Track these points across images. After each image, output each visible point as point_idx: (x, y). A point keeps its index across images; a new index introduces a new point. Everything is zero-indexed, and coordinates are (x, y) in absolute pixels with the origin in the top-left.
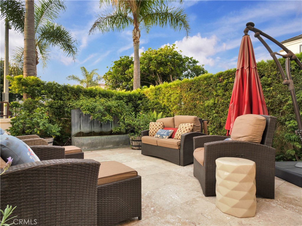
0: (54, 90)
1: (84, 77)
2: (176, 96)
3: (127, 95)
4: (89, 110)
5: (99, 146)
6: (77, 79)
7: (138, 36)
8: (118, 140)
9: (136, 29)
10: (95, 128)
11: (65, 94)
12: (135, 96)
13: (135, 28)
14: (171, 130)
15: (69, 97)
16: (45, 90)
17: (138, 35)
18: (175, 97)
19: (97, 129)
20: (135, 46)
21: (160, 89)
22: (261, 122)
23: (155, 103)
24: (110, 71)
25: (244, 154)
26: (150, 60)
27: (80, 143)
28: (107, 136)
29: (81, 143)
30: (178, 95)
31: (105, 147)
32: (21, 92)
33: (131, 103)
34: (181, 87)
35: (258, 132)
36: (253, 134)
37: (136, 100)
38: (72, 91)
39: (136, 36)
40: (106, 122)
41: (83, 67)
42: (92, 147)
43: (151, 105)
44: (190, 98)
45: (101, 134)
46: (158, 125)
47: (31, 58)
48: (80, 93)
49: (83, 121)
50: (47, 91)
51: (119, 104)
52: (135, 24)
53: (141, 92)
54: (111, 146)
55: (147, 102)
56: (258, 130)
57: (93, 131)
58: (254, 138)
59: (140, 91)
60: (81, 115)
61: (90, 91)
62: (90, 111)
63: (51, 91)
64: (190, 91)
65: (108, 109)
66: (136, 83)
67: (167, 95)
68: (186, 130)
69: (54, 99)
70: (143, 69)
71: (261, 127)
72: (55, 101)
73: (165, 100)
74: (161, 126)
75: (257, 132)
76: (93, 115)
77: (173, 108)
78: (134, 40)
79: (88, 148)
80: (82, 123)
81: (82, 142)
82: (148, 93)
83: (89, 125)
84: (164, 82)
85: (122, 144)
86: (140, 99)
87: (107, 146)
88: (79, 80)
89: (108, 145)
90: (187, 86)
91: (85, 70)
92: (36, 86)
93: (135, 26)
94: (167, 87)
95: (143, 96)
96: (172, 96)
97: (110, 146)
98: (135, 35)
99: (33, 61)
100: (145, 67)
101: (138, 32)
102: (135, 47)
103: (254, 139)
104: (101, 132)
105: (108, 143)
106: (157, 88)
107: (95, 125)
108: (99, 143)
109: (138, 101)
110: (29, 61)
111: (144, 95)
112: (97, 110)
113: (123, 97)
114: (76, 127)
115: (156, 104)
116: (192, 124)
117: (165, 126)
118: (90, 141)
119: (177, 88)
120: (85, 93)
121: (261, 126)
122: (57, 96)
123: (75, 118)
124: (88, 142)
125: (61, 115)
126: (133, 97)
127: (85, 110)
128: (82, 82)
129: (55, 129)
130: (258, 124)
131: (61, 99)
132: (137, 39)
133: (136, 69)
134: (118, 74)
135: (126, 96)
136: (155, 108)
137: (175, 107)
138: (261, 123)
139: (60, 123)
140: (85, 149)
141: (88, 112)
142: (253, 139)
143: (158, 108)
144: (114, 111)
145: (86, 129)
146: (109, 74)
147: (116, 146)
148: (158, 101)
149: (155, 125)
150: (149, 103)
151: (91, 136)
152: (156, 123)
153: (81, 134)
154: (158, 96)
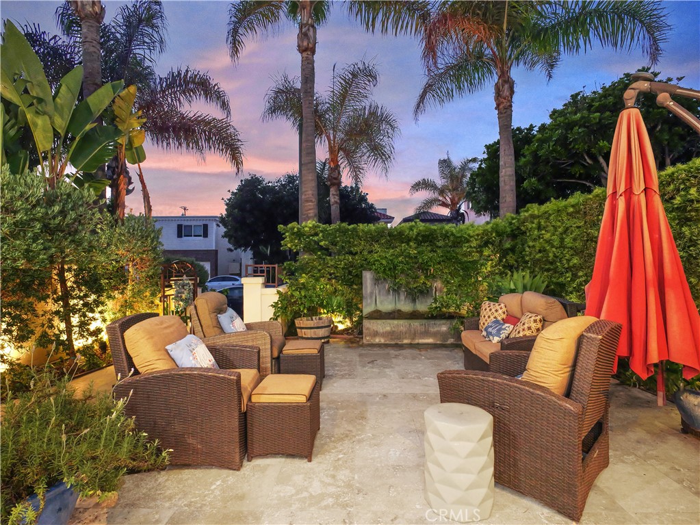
0: (338, 239)
7: (508, 94)
8: (444, 329)
9: (501, 81)
10: (402, 303)
12: (497, 232)
13: (499, 79)
14: (508, 325)
16: (325, 241)
17: (506, 93)
19: (405, 307)
20: (501, 118)
25: (508, 406)
27: (372, 330)
31: (417, 340)
32: (294, 247)
34: (585, 210)
37: (501, 242)
39: (503, 95)
42: (392, 339)
45: (413, 315)
46: (493, 310)
47: (310, 192)
49: (380, 292)
50: (327, 242)
52: (499, 70)
54: (431, 341)
55: (523, 245)
57: (397, 309)
67: (559, 230)
68: (524, 330)
69: (339, 253)
70: (552, 153)
72: (340, 257)
74: (501, 312)
78: (498, 105)
79: (384, 341)
80: (379, 294)
81: (375, 329)
83: (391, 297)
87: (420, 340)
89: (425, 339)
92: (312, 236)
93: (499, 74)
94: (559, 210)
95: (516, 231)
97: (427, 341)
98: (500, 95)
99: (312, 195)
101: (507, 86)
104: (413, 312)
105: (424, 334)
107: (402, 297)
108: (406, 333)
110: (308, 196)
114: (369, 301)
115: (540, 251)
118: (388, 329)
120: (390, 236)
123: (367, 285)
124: (385, 330)
132: (504, 101)
136: (538, 260)
140: (380, 342)
145: (386, 305)
147: (440, 341)
149: (488, 309)
150: (527, 249)
151: (394, 318)
152: (492, 303)
153: (377, 315)
154: (543, 232)
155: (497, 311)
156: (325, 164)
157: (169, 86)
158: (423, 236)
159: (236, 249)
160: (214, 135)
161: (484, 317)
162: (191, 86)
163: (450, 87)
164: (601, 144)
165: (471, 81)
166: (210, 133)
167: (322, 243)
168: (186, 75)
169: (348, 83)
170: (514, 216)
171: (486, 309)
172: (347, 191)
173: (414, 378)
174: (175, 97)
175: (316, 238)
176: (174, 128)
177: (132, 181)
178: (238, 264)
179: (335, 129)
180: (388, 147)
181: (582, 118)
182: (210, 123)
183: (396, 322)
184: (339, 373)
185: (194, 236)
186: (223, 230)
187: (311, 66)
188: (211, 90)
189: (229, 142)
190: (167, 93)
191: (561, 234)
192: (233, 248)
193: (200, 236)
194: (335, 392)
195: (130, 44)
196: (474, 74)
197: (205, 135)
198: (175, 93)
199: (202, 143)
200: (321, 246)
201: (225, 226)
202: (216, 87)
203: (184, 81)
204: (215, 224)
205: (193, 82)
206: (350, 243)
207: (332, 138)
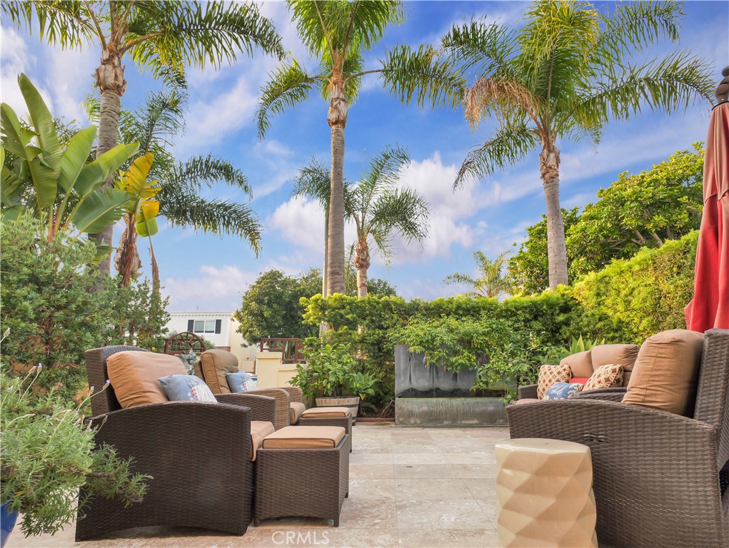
0: (368, 312)
1: (481, 272)
2: (644, 292)
3: (525, 305)
4: (421, 343)
5: (446, 419)
6: (465, 279)
7: (554, 163)
8: (491, 408)
9: (546, 151)
10: (441, 380)
11: (387, 316)
12: (548, 305)
13: (543, 149)
14: (576, 384)
15: (394, 321)
16: (353, 314)
17: (552, 162)
18: (643, 295)
19: (445, 384)
20: (548, 187)
21: (607, 279)
22: (663, 351)
23: (597, 317)
24: (521, 252)
25: (606, 435)
26: (621, 202)
27: (406, 410)
28: (463, 399)
29: (408, 410)
30: (649, 289)
31: (459, 422)
32: (317, 320)
33: (539, 321)
34: (655, 265)
35: (657, 379)
36: (641, 385)
37: (552, 314)
38: (400, 311)
39: (548, 165)
40: (459, 368)
41: (479, 253)
42: (430, 421)
43: (589, 322)
44: (680, 293)
45: (454, 393)
46: (555, 373)
47: (337, 264)
48: (416, 313)
49: (415, 367)
50: (355, 316)
51: (494, 326)
52: (543, 141)
53: (567, 292)
54: (475, 421)
55: (579, 316)
56: (654, 373)
57: (436, 387)
58: (645, 396)
59: (566, 290)
60: (410, 356)
61: (438, 305)
62: (424, 347)
63: (363, 315)
64: (678, 274)
65: (466, 341)
66: (554, 272)
67: (623, 293)
68: (599, 382)
69: (368, 327)
70: (601, 231)
71: (662, 364)
72: (369, 332)
73: (621, 307)
74: (564, 373)
75: (651, 379)
76: (431, 354)
77: (641, 328)
78: (544, 175)
79: (422, 423)
80: (415, 371)
81: (410, 408)
82: (581, 293)
83: (428, 374)
84: (613, 260)
85: (502, 419)
86: (566, 309)
87: (464, 422)
88: (471, 281)
89: (468, 420)
90: (669, 261)
91: (483, 259)
92: (339, 309)
93: (543, 144)
94: (622, 272)
95: (571, 303)
96: (636, 292)
97: (471, 422)
98: (545, 164)
99: (339, 267)
100: (606, 225)
101: (552, 155)
102: (546, 190)
103: (647, 399)
104: (455, 390)
105: (467, 415)
106: (599, 278)
107: (441, 374)
108: (446, 414)
109: (558, 315)
110: (334, 269)
111: (572, 298)
112: (438, 343)
113: (517, 310)
114: (402, 379)
115: (600, 320)
116: (618, 367)
117: (575, 374)
118: (425, 408)
119: (647, 269)
120: (426, 310)
121: (661, 361)
122: (373, 321)
123: (400, 361)
124: (421, 410)
125: (381, 356)
126: (545, 307)
127: (414, 345)
128: (477, 284)
129: (364, 382)
130: (653, 354)
131: (381, 327)
132: (550, 170)
133: (553, 240)
134: (540, 254)
135: (523, 307)
136: (600, 329)
137: (645, 323)
138: (660, 353)
139: (380, 372)
140: (416, 423)
141: (419, 349)
142: (642, 397)
143: (606, 328)
144: (481, 344)
145: (422, 383)
146: (519, 258)
147: (487, 422)
148: (605, 312)
149: (548, 373)
150: (585, 319)
151: (432, 396)
152: (552, 366)
153: (412, 393)
154: (604, 297)
155: (559, 373)
156: (353, 247)
157: (189, 171)
158: (464, 310)
159: (250, 345)
160: (234, 219)
161: (544, 381)
162: (213, 171)
163: (490, 164)
164: (656, 219)
165: (512, 155)
166: (229, 217)
167: (349, 316)
168: (207, 161)
169: (380, 165)
170: (568, 287)
171: (545, 373)
172: (374, 284)
173: (461, 452)
174: (195, 181)
175: (342, 312)
176: (192, 211)
177: (142, 264)
178: (253, 362)
179: (364, 210)
180: (423, 226)
181: (634, 193)
182: (230, 208)
183: (434, 400)
184: (369, 448)
185: (206, 332)
186: (237, 324)
187: (341, 138)
188: (233, 175)
189: (249, 227)
190: (186, 177)
191: (626, 296)
192: (247, 344)
193: (213, 332)
194: (366, 464)
195: (152, 129)
196: (516, 148)
197: (225, 219)
198: (195, 177)
199: (221, 227)
200: (348, 320)
201: (241, 319)
202: (239, 173)
203: (206, 165)
204: (229, 318)
205: (215, 167)
206: (381, 316)
207: (361, 220)
